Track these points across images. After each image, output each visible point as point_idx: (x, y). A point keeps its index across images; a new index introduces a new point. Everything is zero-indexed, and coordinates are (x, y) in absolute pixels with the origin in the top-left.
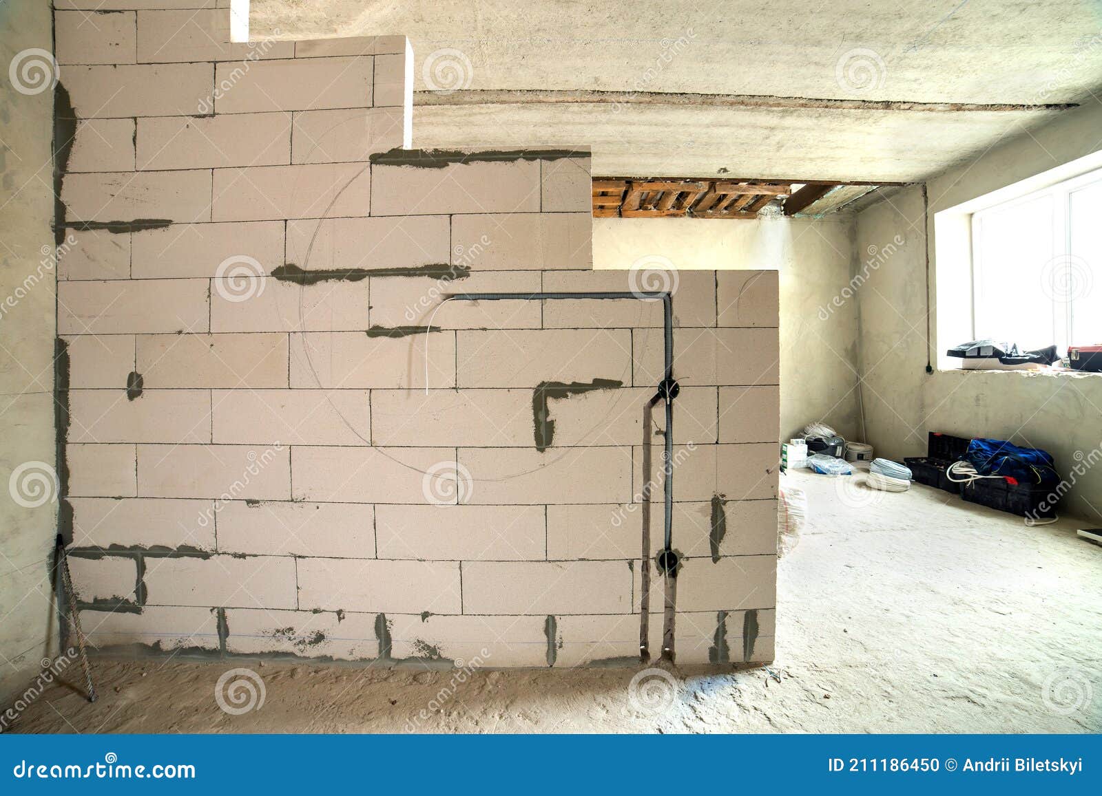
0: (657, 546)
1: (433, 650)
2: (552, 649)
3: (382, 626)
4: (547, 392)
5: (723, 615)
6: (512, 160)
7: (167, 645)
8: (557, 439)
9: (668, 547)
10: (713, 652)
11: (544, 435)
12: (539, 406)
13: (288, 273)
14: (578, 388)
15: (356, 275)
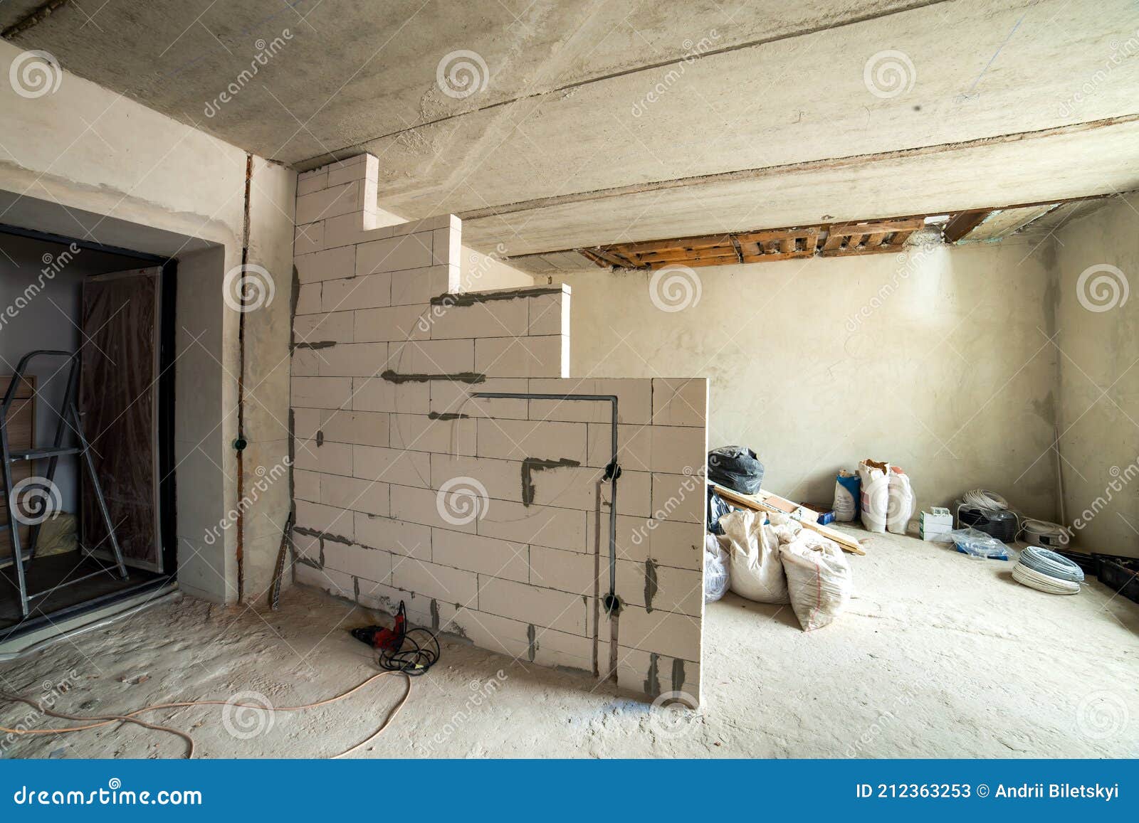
0: (604, 590)
1: (462, 631)
2: (532, 650)
3: (434, 606)
4: (531, 465)
5: (655, 657)
6: (511, 298)
7: (333, 593)
8: (537, 499)
9: (612, 592)
10: (647, 684)
11: (529, 495)
12: (525, 475)
13: (390, 376)
14: (550, 464)
15: (423, 378)
